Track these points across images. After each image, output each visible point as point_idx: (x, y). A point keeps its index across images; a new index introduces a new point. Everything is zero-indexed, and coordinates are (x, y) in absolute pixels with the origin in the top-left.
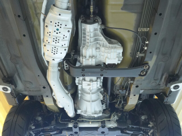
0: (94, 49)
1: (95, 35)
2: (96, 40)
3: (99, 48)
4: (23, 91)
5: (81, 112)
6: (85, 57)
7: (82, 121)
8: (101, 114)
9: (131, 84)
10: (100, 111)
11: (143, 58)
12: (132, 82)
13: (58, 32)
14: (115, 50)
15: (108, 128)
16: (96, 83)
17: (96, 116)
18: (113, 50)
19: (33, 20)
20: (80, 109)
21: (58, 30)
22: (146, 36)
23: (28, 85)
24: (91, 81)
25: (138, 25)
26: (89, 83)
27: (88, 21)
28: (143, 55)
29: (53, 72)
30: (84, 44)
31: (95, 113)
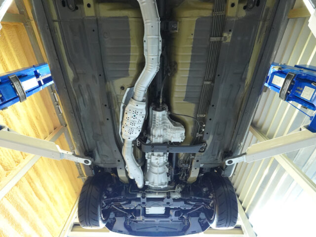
0: (162, 130)
1: (163, 119)
2: (164, 123)
3: (166, 129)
4: (99, 164)
5: (149, 183)
6: (155, 136)
7: (150, 192)
8: (166, 186)
9: (193, 159)
10: (166, 183)
11: (201, 138)
12: (193, 157)
13: (135, 117)
14: (179, 131)
15: (173, 199)
16: (163, 157)
17: (162, 187)
18: (177, 131)
19: (115, 107)
20: (148, 181)
21: (135, 116)
22: (203, 120)
23: (105, 159)
24: (159, 155)
25: (197, 112)
26: (157, 157)
27: (158, 109)
28: (201, 135)
29: (128, 148)
30: (154, 126)
31: (162, 185)
